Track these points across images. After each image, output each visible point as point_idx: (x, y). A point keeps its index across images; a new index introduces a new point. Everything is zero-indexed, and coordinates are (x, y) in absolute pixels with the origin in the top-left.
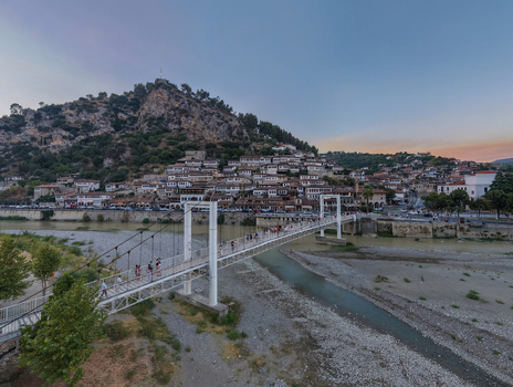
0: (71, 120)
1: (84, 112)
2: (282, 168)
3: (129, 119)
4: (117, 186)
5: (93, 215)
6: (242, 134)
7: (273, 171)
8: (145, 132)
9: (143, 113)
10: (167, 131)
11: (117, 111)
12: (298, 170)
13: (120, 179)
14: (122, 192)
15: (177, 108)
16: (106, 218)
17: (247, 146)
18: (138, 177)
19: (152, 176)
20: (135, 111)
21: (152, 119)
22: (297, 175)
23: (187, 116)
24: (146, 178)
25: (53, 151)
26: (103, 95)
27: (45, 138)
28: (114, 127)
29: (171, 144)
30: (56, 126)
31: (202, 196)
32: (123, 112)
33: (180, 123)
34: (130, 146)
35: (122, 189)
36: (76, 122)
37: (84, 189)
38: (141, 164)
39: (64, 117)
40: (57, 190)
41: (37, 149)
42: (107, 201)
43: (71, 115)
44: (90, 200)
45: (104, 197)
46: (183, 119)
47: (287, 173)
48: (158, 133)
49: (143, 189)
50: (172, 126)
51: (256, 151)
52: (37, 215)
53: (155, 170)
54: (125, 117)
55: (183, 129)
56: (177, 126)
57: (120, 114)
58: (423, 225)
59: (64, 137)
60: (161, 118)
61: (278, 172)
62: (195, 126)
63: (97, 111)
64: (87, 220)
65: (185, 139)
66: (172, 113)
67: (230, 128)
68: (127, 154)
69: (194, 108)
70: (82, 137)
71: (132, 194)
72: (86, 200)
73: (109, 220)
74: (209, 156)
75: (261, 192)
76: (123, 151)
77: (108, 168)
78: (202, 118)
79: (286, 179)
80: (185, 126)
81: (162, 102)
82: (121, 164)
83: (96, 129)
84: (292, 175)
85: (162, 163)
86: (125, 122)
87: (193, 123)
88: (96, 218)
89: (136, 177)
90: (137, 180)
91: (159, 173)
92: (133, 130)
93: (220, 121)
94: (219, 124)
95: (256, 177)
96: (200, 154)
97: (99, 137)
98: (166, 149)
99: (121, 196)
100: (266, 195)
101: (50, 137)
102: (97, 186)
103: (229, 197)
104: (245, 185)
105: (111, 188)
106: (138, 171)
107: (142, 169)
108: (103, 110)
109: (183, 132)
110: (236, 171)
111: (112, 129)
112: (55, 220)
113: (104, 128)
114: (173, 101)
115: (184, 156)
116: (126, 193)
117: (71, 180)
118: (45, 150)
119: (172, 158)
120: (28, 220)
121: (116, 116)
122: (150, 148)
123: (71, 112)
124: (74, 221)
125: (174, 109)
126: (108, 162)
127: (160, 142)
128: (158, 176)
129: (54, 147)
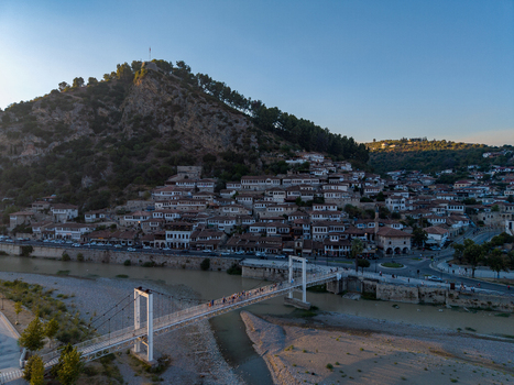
0: (43, 121)
1: (57, 110)
2: (292, 195)
3: (111, 115)
4: (97, 215)
5: (73, 254)
6: (249, 142)
7: (279, 198)
8: (130, 137)
9: (128, 109)
10: (156, 135)
11: (96, 105)
12: (311, 197)
13: (100, 205)
14: (103, 224)
15: (170, 103)
16: (86, 257)
17: (253, 160)
18: (121, 203)
19: (137, 203)
20: (118, 104)
21: (138, 119)
22: (310, 204)
23: (181, 116)
24: (130, 204)
25: (25, 163)
26: (78, 81)
27: (15, 146)
28: (93, 128)
29: (160, 156)
30: (26, 130)
31: (189, 233)
32: (103, 106)
33: (172, 124)
34: (112, 160)
35: (103, 220)
36: (49, 124)
37: (62, 217)
38: (125, 185)
39: (34, 119)
40: (34, 217)
41: (7, 160)
42: (86, 234)
43: (43, 115)
44: (69, 233)
45: (83, 230)
46: (177, 119)
47: (298, 202)
48: (145, 140)
49: (126, 220)
50: (163, 129)
51: (265, 166)
52: (17, 250)
53: (141, 194)
54: (106, 113)
55: (176, 132)
56: (168, 129)
57: (100, 110)
58: (408, 290)
59: (36, 145)
60: (149, 118)
61: (286, 201)
62: (191, 128)
63: (72, 108)
64: (66, 258)
65: (178, 147)
66: (163, 110)
67: (234, 134)
68: (109, 171)
69: (190, 105)
70: (56, 144)
71: (114, 227)
72: (64, 233)
73: (90, 261)
74: (205, 175)
75: (259, 229)
76: (104, 167)
77: (87, 190)
78: (199, 118)
79: (294, 209)
80: (178, 128)
81: (150, 96)
82: (103, 184)
83: (72, 132)
84: (303, 204)
85: (149, 184)
86: (106, 120)
87: (189, 124)
88: (76, 258)
89: (119, 204)
90: (119, 207)
91: (145, 199)
92: (116, 130)
93: (221, 123)
94: (221, 128)
95: (258, 206)
96: (195, 171)
97: (75, 143)
98: (155, 163)
99: (103, 228)
100: (264, 233)
101: (21, 145)
102: (75, 213)
103: (220, 234)
104: (243, 217)
105: (91, 218)
106: (121, 194)
107: (126, 191)
108: (79, 107)
109: (177, 137)
110: (234, 197)
111: (91, 131)
112: (34, 257)
113: (82, 131)
114: (163, 93)
115: (175, 173)
116: (108, 224)
117: (46, 206)
118: (16, 161)
119: (161, 178)
120: (7, 255)
121: (96, 113)
122: (135, 161)
123: (43, 111)
124: (54, 259)
125: (166, 105)
126: (86, 181)
127: (147, 152)
128: (144, 202)
129: (25, 157)
